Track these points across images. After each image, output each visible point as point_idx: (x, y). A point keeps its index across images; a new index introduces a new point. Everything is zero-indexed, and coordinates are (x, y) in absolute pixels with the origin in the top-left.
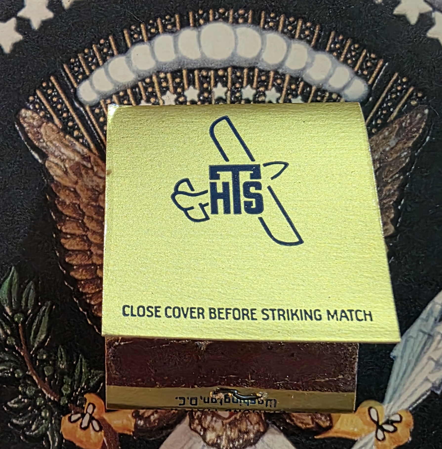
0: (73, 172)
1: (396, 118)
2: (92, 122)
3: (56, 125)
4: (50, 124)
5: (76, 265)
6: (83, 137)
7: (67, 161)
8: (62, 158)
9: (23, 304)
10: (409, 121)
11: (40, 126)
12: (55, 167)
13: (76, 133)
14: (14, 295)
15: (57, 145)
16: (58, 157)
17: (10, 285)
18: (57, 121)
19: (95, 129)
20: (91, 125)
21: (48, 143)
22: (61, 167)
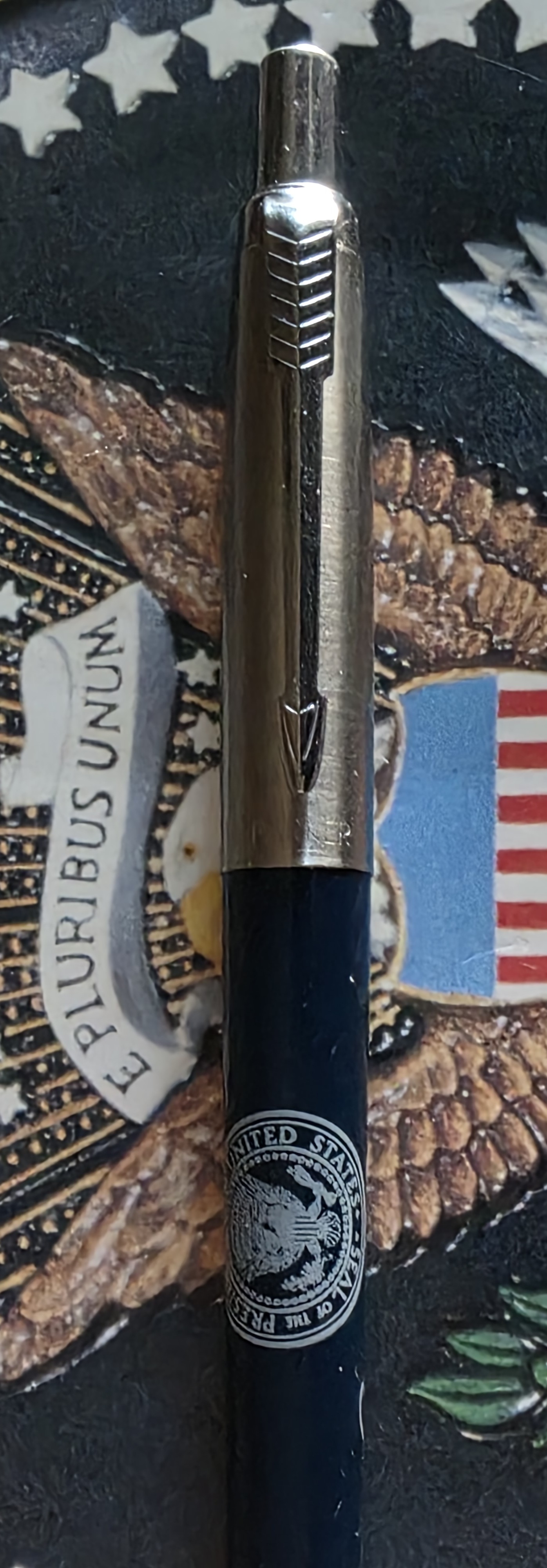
0: (154, 1231)
1: (18, 416)
2: (20, 1186)
3: (28, 1281)
4: (25, 1297)
5: (403, 1221)
6: (59, 1210)
7: (125, 1249)
8: (114, 1263)
9: (507, 1361)
10: (26, 386)
11: (30, 1325)
12: (140, 1283)
13: (49, 1228)
14: (484, 1386)
15: (80, 1277)
16: (114, 1272)
17: (457, 1396)
18: (15, 1280)
19: (39, 1175)
20: (28, 1188)
21: (76, 1301)
22: (138, 1265)
